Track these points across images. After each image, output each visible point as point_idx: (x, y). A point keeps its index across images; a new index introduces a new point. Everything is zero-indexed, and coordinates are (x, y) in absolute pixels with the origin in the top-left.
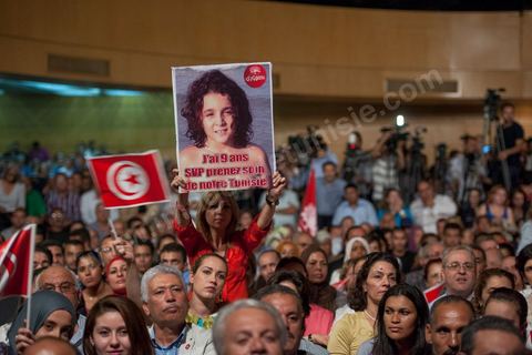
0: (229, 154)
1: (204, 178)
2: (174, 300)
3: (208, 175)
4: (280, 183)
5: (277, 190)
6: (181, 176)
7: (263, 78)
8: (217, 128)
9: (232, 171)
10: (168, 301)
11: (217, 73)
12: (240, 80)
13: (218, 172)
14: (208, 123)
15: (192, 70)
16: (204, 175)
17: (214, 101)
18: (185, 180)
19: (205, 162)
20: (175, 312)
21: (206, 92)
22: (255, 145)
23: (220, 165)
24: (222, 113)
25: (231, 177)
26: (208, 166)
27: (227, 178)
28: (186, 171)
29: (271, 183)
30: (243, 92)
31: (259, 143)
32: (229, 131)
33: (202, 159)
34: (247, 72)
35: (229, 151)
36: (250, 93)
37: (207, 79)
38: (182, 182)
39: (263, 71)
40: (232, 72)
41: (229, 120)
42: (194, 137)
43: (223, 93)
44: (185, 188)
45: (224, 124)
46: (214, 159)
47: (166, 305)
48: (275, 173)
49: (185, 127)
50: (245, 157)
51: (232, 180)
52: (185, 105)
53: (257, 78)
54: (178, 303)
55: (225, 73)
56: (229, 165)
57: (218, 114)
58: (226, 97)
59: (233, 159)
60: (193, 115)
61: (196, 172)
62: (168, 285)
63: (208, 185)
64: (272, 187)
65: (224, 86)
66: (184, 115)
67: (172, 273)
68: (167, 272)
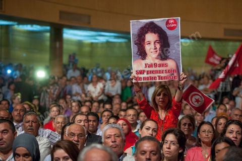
0: (158, 63)
1: (145, 75)
2: (115, 142)
3: (147, 74)
4: (184, 78)
5: (182, 82)
6: (134, 74)
7: (175, 25)
8: (152, 50)
9: (159, 72)
10: (112, 142)
11: (152, 23)
12: (163, 26)
13: (152, 72)
14: (148, 48)
15: (140, 22)
16: (145, 73)
17: (151, 37)
18: (136, 76)
19: (146, 67)
20: (115, 147)
21: (147, 33)
22: (171, 59)
23: (154, 69)
24: (155, 43)
25: (159, 75)
26: (148, 69)
27: (157, 75)
28: (137, 71)
29: (179, 78)
30: (166, 33)
31: (173, 58)
32: (158, 52)
33: (144, 66)
34: (167, 23)
35: (158, 62)
36: (169, 33)
37: (147, 26)
38: (134, 77)
39: (175, 22)
40: (160, 22)
41: (158, 46)
42: (140, 55)
43: (155, 33)
44: (136, 80)
45: (156, 49)
46: (150, 66)
47: (111, 144)
48: (181, 73)
49: (136, 50)
50: (166, 65)
51: (159, 76)
52: (136, 39)
53: (173, 25)
54: (117, 143)
55: (156, 23)
56: (158, 69)
57: (152, 43)
58: (157, 35)
59: (160, 65)
60: (140, 44)
61: (142, 72)
62: (113, 134)
63: (147, 78)
64: (180, 80)
65: (156, 29)
66: (136, 44)
67: (116, 128)
68: (113, 128)
